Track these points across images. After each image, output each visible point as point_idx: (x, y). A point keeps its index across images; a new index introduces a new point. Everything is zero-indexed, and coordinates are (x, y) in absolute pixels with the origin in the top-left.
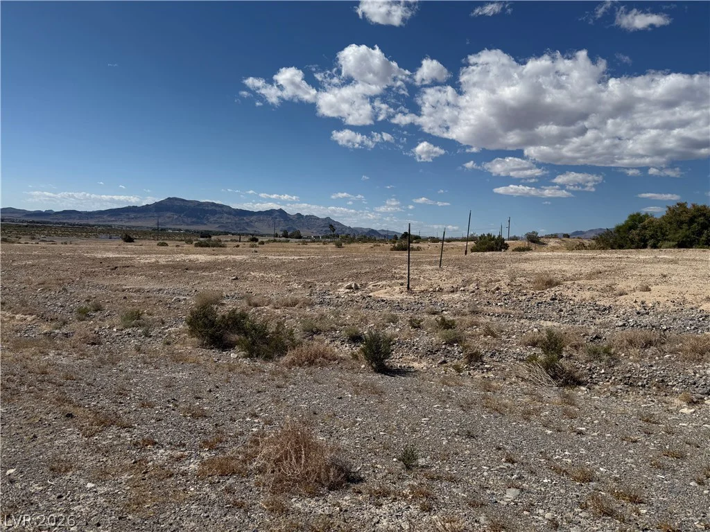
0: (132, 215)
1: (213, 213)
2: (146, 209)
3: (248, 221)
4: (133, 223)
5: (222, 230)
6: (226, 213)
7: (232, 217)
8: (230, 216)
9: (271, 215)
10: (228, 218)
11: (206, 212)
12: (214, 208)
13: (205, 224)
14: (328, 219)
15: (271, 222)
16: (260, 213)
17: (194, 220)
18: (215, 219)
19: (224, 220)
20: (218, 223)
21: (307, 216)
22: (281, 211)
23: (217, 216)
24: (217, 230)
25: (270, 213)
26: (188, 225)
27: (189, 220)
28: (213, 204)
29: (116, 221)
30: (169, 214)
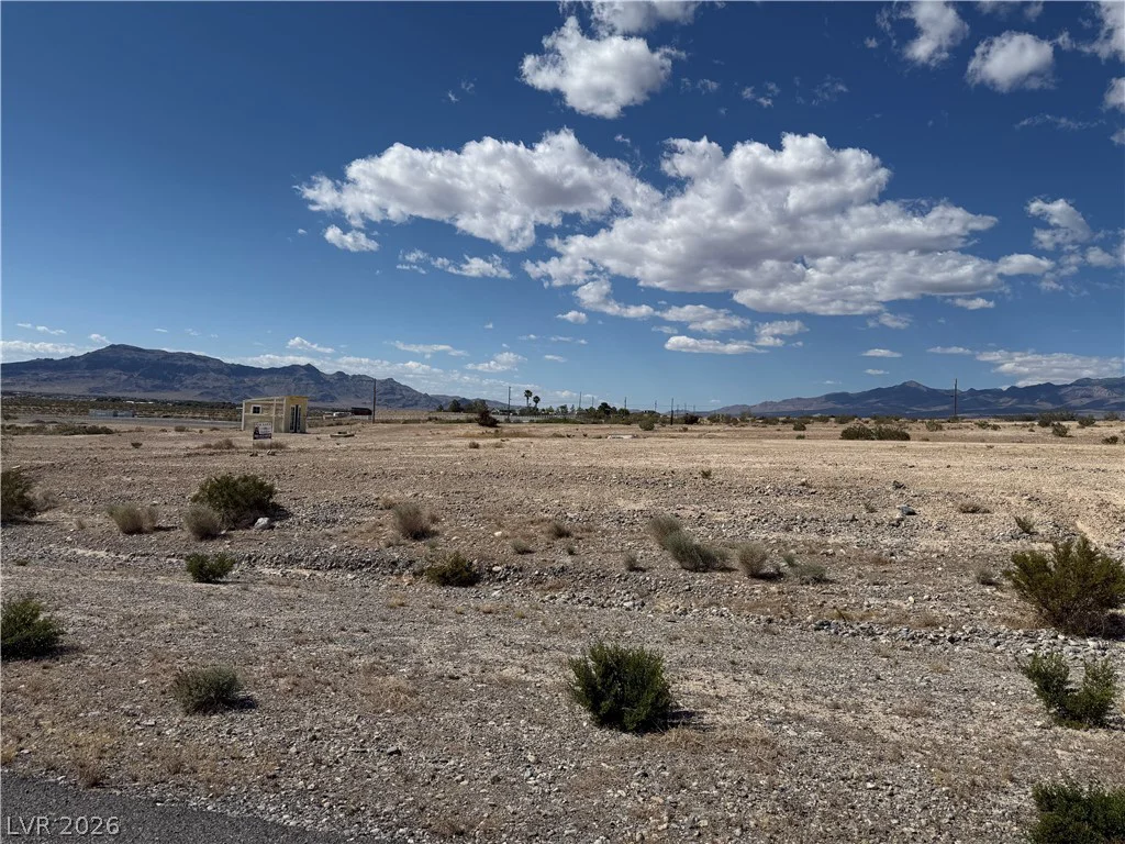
0: (44, 375)
1: (191, 370)
2: (69, 364)
3: (252, 384)
4: (46, 389)
5: (207, 400)
6: (213, 371)
7: (224, 377)
8: (220, 376)
9: (291, 374)
10: (217, 380)
11: (180, 368)
12: (191, 362)
13: (177, 390)
14: (391, 380)
15: (293, 386)
16: (273, 371)
17: (157, 382)
18: (194, 381)
19: (210, 383)
20: (199, 388)
21: (354, 376)
22: (309, 368)
23: (198, 376)
24: (200, 399)
25: (292, 370)
26: (146, 390)
27: (149, 382)
28: (191, 356)
29: (13, 384)
30: (111, 373)
